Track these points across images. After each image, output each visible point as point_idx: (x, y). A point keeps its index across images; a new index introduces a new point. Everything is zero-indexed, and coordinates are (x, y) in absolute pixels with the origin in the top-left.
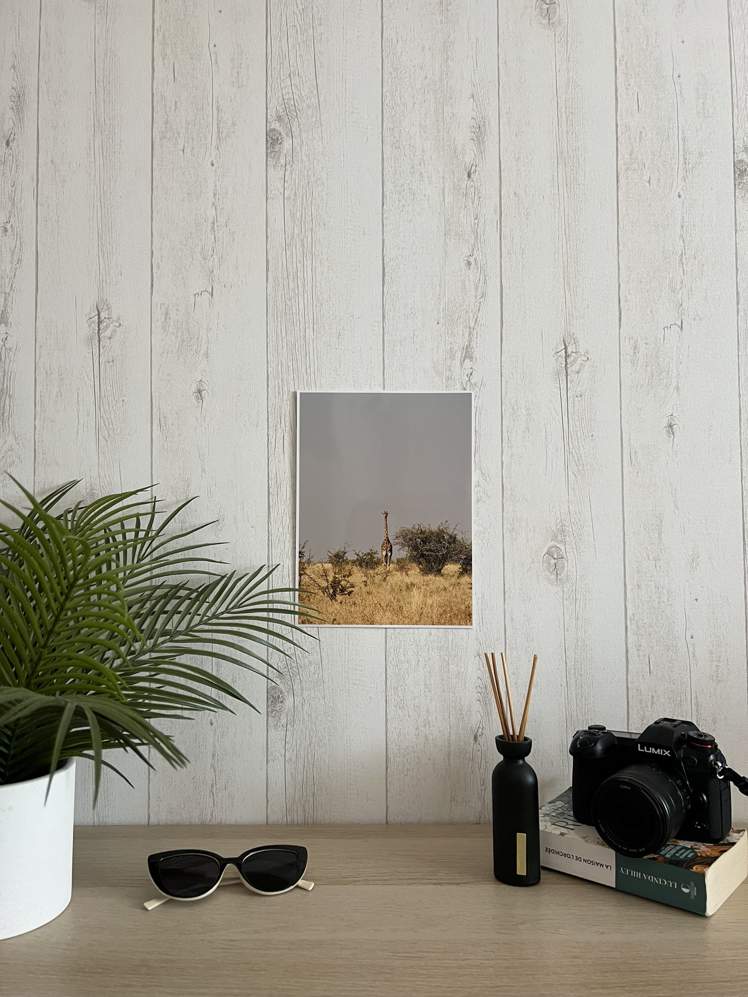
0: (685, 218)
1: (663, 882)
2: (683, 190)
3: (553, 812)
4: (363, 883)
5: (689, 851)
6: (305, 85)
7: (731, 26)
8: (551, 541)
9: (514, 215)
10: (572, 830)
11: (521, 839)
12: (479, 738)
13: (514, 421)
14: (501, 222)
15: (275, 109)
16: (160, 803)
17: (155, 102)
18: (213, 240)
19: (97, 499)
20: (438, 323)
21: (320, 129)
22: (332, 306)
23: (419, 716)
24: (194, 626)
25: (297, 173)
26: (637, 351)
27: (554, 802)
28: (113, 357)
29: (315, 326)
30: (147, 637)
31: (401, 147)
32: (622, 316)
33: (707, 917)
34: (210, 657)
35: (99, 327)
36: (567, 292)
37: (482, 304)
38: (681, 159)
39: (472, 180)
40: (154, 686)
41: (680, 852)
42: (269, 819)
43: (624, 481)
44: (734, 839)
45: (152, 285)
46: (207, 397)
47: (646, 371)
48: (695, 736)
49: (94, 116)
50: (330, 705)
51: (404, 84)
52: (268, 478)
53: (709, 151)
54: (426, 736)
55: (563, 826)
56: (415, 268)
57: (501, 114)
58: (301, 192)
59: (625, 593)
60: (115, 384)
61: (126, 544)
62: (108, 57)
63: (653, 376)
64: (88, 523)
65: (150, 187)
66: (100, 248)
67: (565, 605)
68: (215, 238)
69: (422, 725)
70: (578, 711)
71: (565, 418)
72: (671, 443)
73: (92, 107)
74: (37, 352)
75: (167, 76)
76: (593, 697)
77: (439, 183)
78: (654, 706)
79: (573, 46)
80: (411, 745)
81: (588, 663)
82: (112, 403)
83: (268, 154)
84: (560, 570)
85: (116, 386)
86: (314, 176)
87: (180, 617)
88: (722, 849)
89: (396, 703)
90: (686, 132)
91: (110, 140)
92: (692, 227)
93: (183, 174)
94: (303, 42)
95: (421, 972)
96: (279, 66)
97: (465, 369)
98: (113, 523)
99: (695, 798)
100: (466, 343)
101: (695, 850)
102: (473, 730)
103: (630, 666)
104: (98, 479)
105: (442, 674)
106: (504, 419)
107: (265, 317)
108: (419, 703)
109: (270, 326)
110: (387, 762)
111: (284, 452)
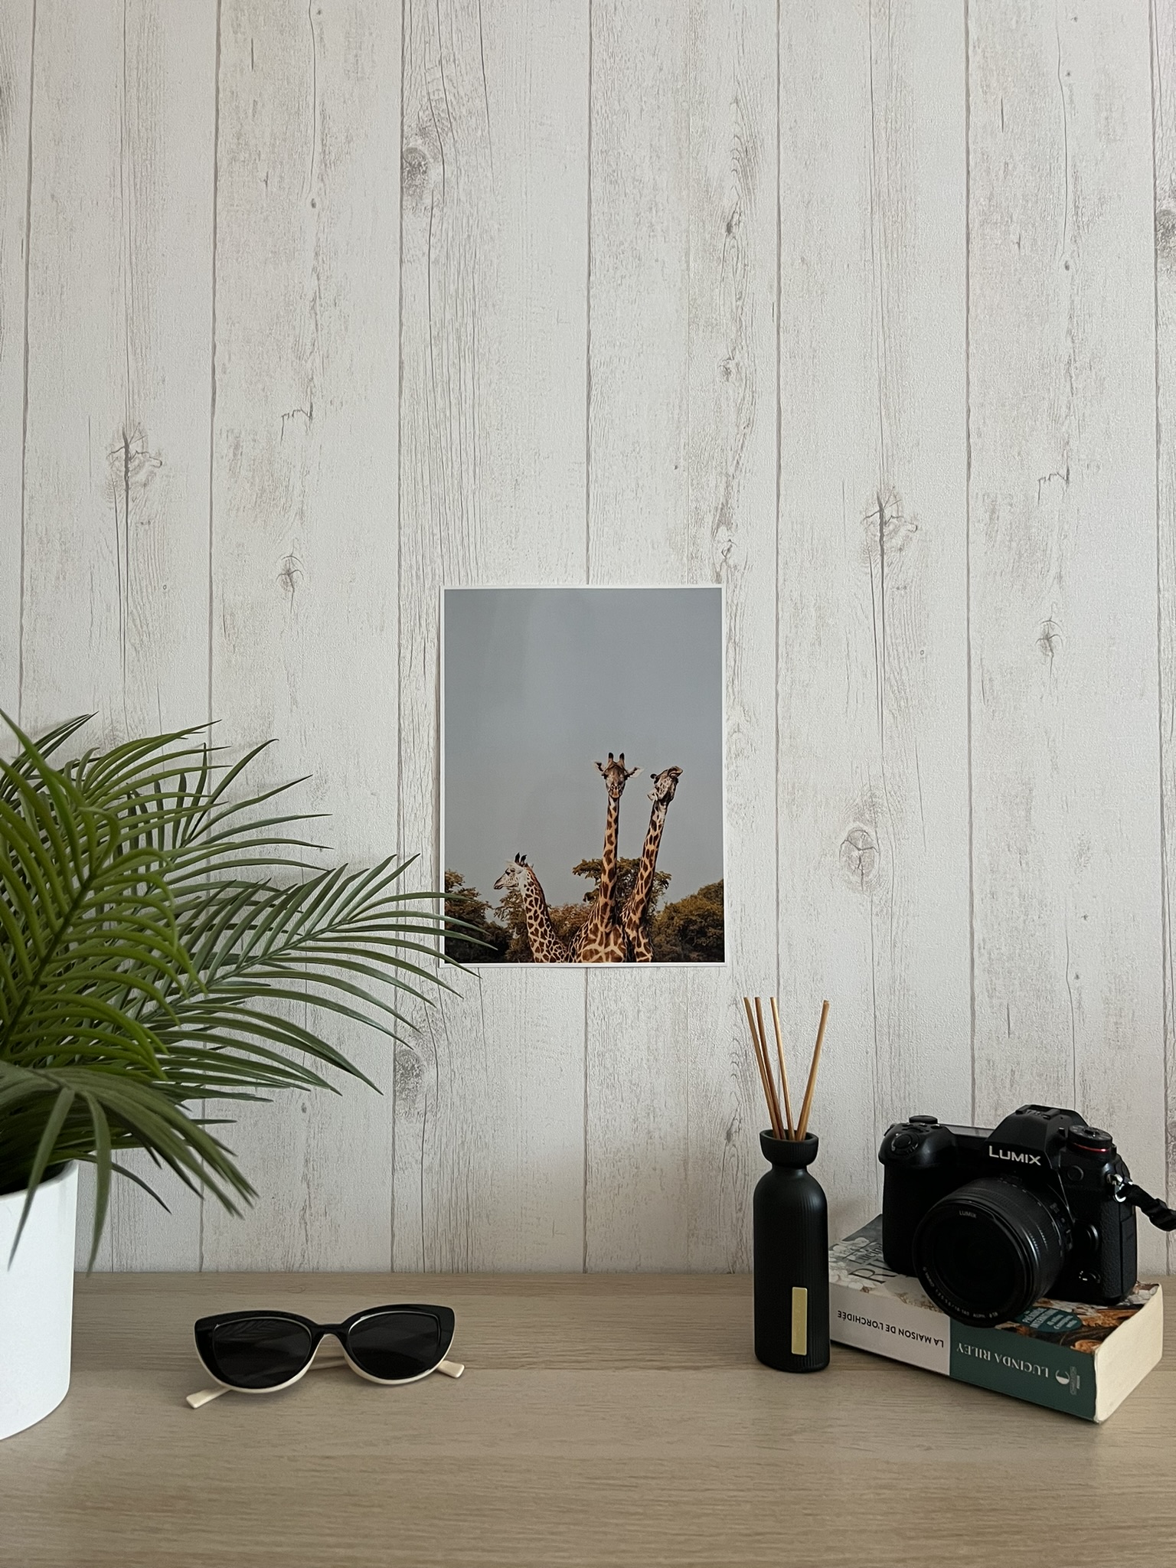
0: (1075, 302)
1: (1026, 1367)
2: (1072, 257)
3: (852, 1254)
4: (543, 1365)
5: (1069, 1317)
6: (465, 79)
8: (854, 821)
9: (801, 294)
10: (883, 1282)
11: (800, 1297)
12: (734, 1137)
13: (796, 627)
14: (779, 305)
15: (416, 117)
16: (220, 1237)
17: (221, 103)
18: (313, 326)
19: (120, 745)
20: (676, 468)
21: (489, 150)
22: (504, 436)
23: (639, 1100)
24: (278, 949)
25: (451, 221)
26: (995, 516)
27: (853, 1239)
28: (149, 516)
29: (477, 470)
30: (199, 966)
31: (619, 181)
32: (973, 460)
33: (1098, 1424)
34: (302, 1002)
35: (126, 467)
36: (884, 420)
37: (748, 437)
38: (1071, 205)
39: (734, 237)
40: (210, 1045)
41: (1055, 1320)
42: (395, 1264)
43: (972, 725)
44: (1140, 1299)
45: (214, 400)
46: (300, 583)
47: (1010, 548)
48: (1081, 1134)
49: (121, 124)
50: (495, 1081)
51: (626, 79)
52: (399, 715)
53: (1116, 195)
54: (649, 1132)
55: (867, 1276)
56: (640, 377)
57: (782, 131)
58: (457, 252)
59: (972, 905)
60: (151, 560)
61: (163, 817)
62: (146, 29)
63: (1020, 558)
64: (101, 785)
65: (212, 240)
66: (129, 338)
67: (874, 924)
68: (317, 325)
69: (644, 1114)
70: (893, 1093)
71: (879, 624)
72: (1049, 665)
73: (118, 109)
74: (26, 507)
75: (241, 61)
76: (918, 1071)
77: (681, 241)
78: (1014, 1086)
79: (898, 22)
80: (625, 1146)
81: (910, 1017)
82: (147, 590)
83: (404, 190)
84: (868, 868)
85: (154, 563)
86: (478, 226)
87: (254, 935)
88: (1121, 1315)
89: (602, 1078)
90: (1078, 164)
91: (147, 162)
92: (1087, 317)
93: (266, 219)
94: (463, 9)
95: (633, 1509)
96: (423, 46)
97: (719, 542)
98: (144, 782)
99: (1079, 1233)
100: (721, 500)
101: (1079, 1316)
102: (724, 1123)
103: (977, 1022)
104: (123, 715)
105: (677, 1033)
106: (780, 624)
107: (397, 453)
108: (639, 1078)
109: (404, 469)
110: (586, 1174)
111: (425, 672)
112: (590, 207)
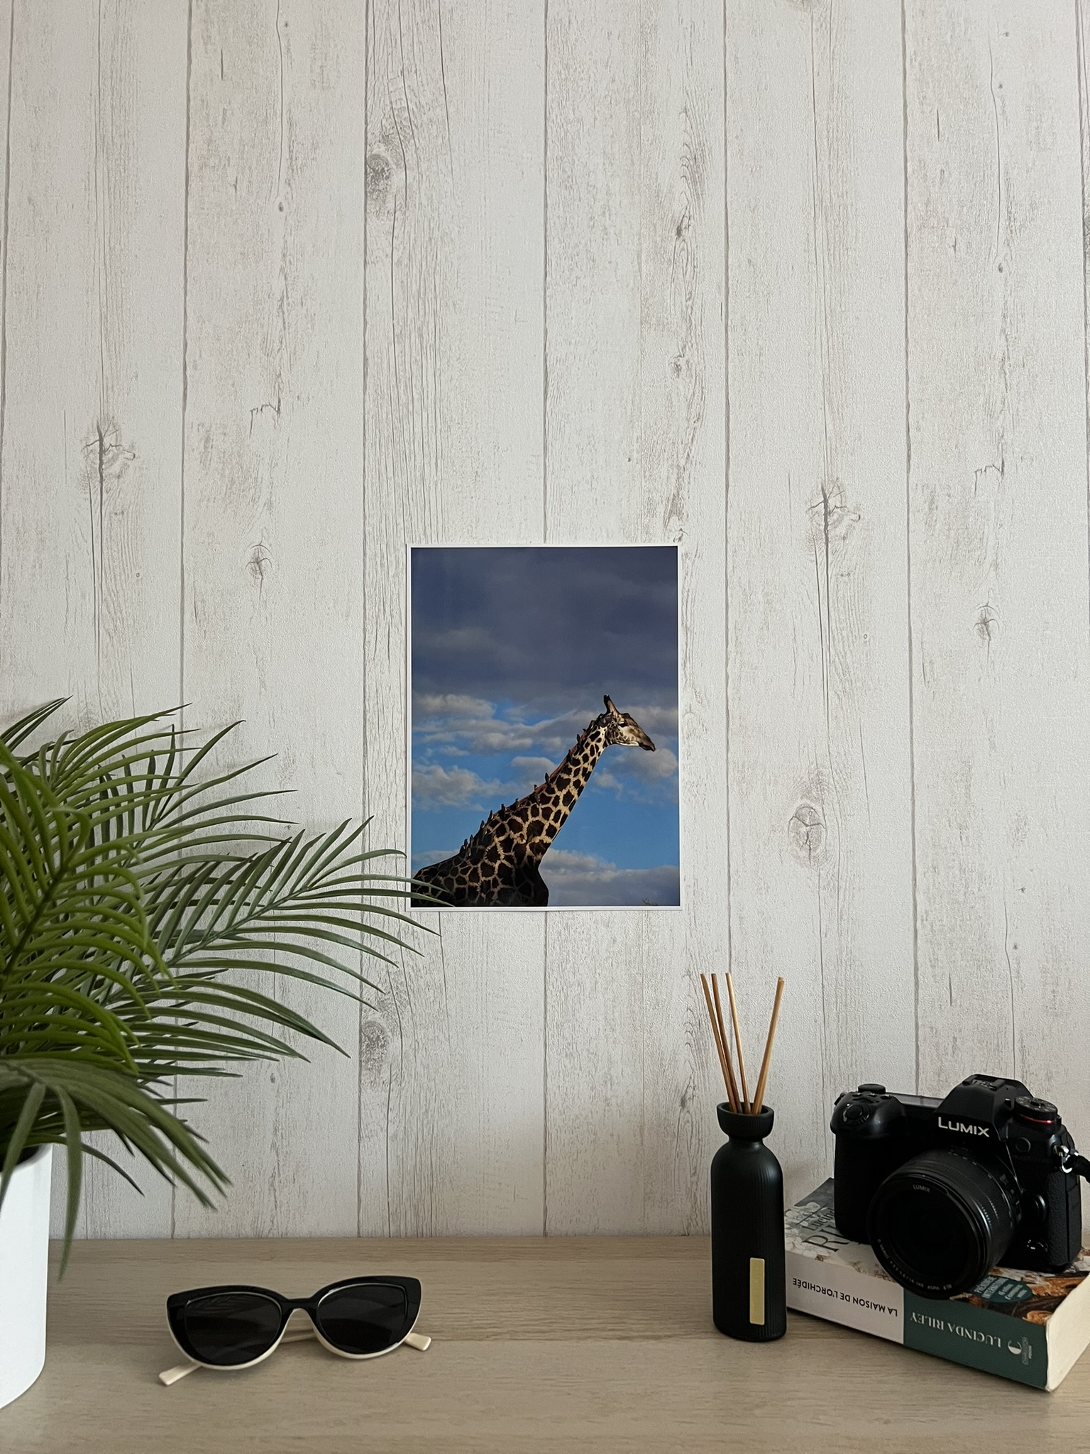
0: (1008, 303)
1: (979, 1337)
2: (1005, 260)
3: (804, 1220)
4: (508, 1336)
5: (1019, 1286)
6: (426, 89)
7: (1080, 11)
8: (802, 798)
9: (748, 295)
10: (836, 1250)
11: (757, 1267)
12: (689, 1103)
13: (745, 612)
14: (727, 305)
15: (379, 125)
17: (191, 111)
18: (280, 325)
19: (95, 727)
20: (629, 460)
21: (449, 157)
22: (465, 431)
23: (596, 1069)
24: (240, 922)
25: (413, 224)
26: (934, 506)
27: (805, 1204)
28: (123, 506)
29: (439, 461)
30: (164, 944)
31: (573, 187)
32: (912, 453)
33: (1049, 1392)
34: (271, 972)
35: (101, 459)
36: (828, 414)
37: (698, 431)
38: (1004, 212)
39: (684, 240)
40: (182, 1022)
41: (1006, 1289)
42: (361, 1228)
43: (914, 706)
44: (1085, 1265)
45: (185, 395)
46: (269, 570)
47: (948, 537)
48: (1027, 1106)
49: (96, 131)
50: (457, 1051)
51: (580, 89)
52: (364, 697)
53: (1046, 200)
54: (606, 1100)
55: (821, 1243)
56: (595, 374)
57: (729, 139)
58: (419, 254)
59: (915, 879)
60: (125, 548)
61: (133, 801)
62: (120, 40)
63: (958, 546)
64: (76, 767)
65: (183, 243)
66: (103, 335)
67: (822, 897)
68: (284, 323)
69: (601, 1082)
70: (841, 1061)
71: (824, 608)
72: (986, 648)
73: (93, 118)
74: (3, 498)
75: (211, 70)
76: (864, 1039)
77: (633, 244)
78: (956, 1052)
79: (839, 36)
80: (583, 1113)
81: (857, 987)
82: (120, 577)
83: (368, 194)
84: (815, 844)
85: (127, 552)
86: (439, 229)
87: (218, 909)
88: (1068, 1284)
89: (561, 1048)
90: (1010, 171)
91: (121, 167)
92: (1020, 317)
93: (235, 222)
94: (424, 22)
96: (386, 58)
97: (670, 531)
98: (116, 766)
99: (1027, 1203)
100: (673, 491)
101: (1028, 1285)
102: (679, 1090)
103: (920, 991)
104: (97, 698)
105: (633, 1003)
106: (730, 609)
107: (362, 447)
108: (596, 1047)
109: (369, 461)
110: (546, 1140)
111: (389, 657)
112: (546, 212)
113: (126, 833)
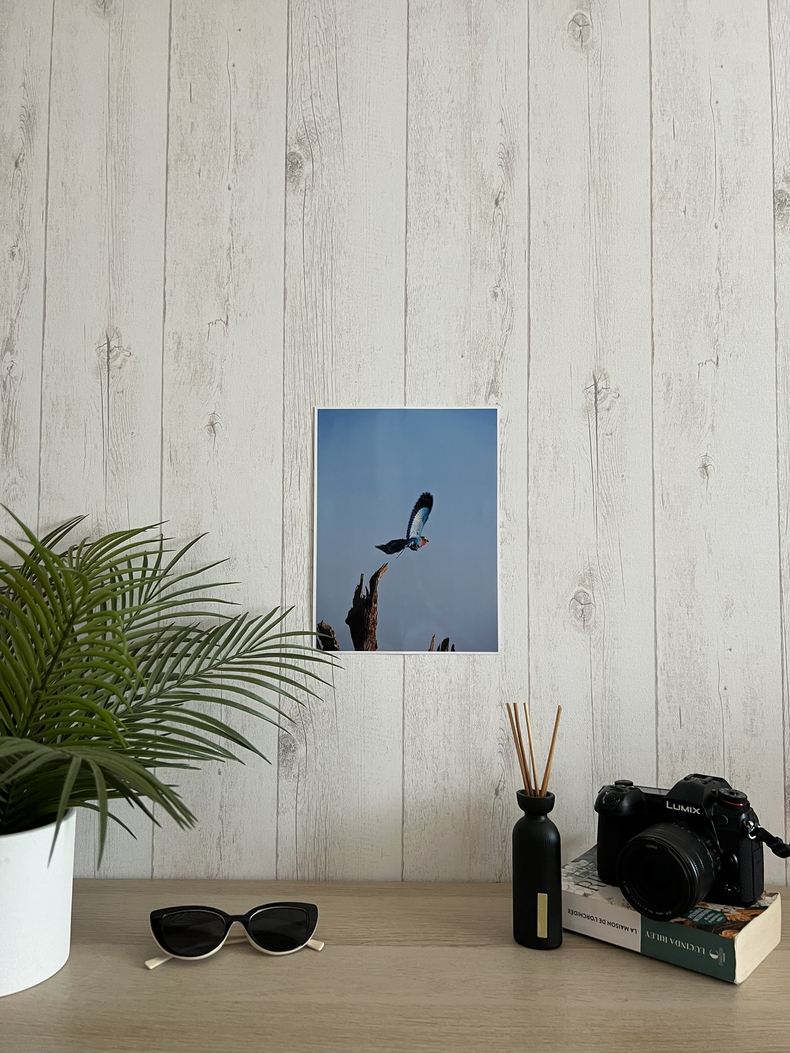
0: (722, 250)
1: (690, 947)
2: (720, 221)
3: (577, 871)
4: (375, 943)
5: (719, 915)
6: (327, 108)
7: (772, 50)
8: (579, 586)
9: (543, 245)
10: (596, 890)
11: (542, 899)
12: (500, 793)
13: (540, 459)
14: (529, 252)
15: (296, 132)
16: (165, 856)
17: (170, 123)
18: (228, 266)
19: (104, 536)
20: (462, 357)
21: (342, 153)
22: (351, 337)
23: (438, 768)
24: (204, 669)
25: (317, 198)
26: (670, 388)
27: (578, 861)
28: (122, 388)
29: (334, 358)
30: (153, 682)
31: (425, 172)
32: (655, 352)
33: (737, 985)
34: (219, 704)
35: (108, 356)
36: (597, 325)
37: (509, 337)
38: (719, 187)
39: (500, 208)
40: (159, 733)
41: (709, 916)
42: (278, 875)
43: (656, 524)
44: (766, 903)
45: (164, 313)
46: (220, 430)
47: (680, 409)
48: (726, 794)
49: (107, 137)
50: (344, 755)
51: (430, 107)
52: (283, 516)
53: (748, 179)
54: (445, 789)
55: (587, 886)
56: (439, 299)
57: (531, 140)
58: (321, 218)
59: (656, 641)
60: (124, 415)
61: (132, 584)
62: (123, 76)
63: (686, 415)
64: (93, 562)
65: (164, 211)
66: (111, 274)
67: (592, 653)
68: (231, 265)
69: (441, 777)
70: (605, 765)
71: (594, 457)
72: (706, 484)
73: (105, 128)
74: (44, 381)
75: (183, 96)
76: (621, 750)
77: (465, 211)
78: (685, 760)
79: (606, 70)
80: (429, 799)
81: (616, 715)
82: (121, 435)
83: (288, 179)
84: (588, 617)
85: (125, 418)
86: (335, 202)
87: (189, 660)
88: (753, 914)
89: (414, 754)
90: (723, 160)
91: (123, 161)
92: (729, 259)
93: (199, 198)
94: (325, 63)
95: (434, 1038)
96: (300, 88)
98: (121, 561)
99: (725, 859)
100: (491, 377)
101: (725, 914)
102: (494, 784)
103: (659, 718)
104: (105, 515)
105: (463, 724)
106: (530, 457)
107: (283, 348)
108: (438, 754)
109: (287, 357)
110: (403, 816)
111: (299, 489)
112: (407, 189)
113: (127, 606)
